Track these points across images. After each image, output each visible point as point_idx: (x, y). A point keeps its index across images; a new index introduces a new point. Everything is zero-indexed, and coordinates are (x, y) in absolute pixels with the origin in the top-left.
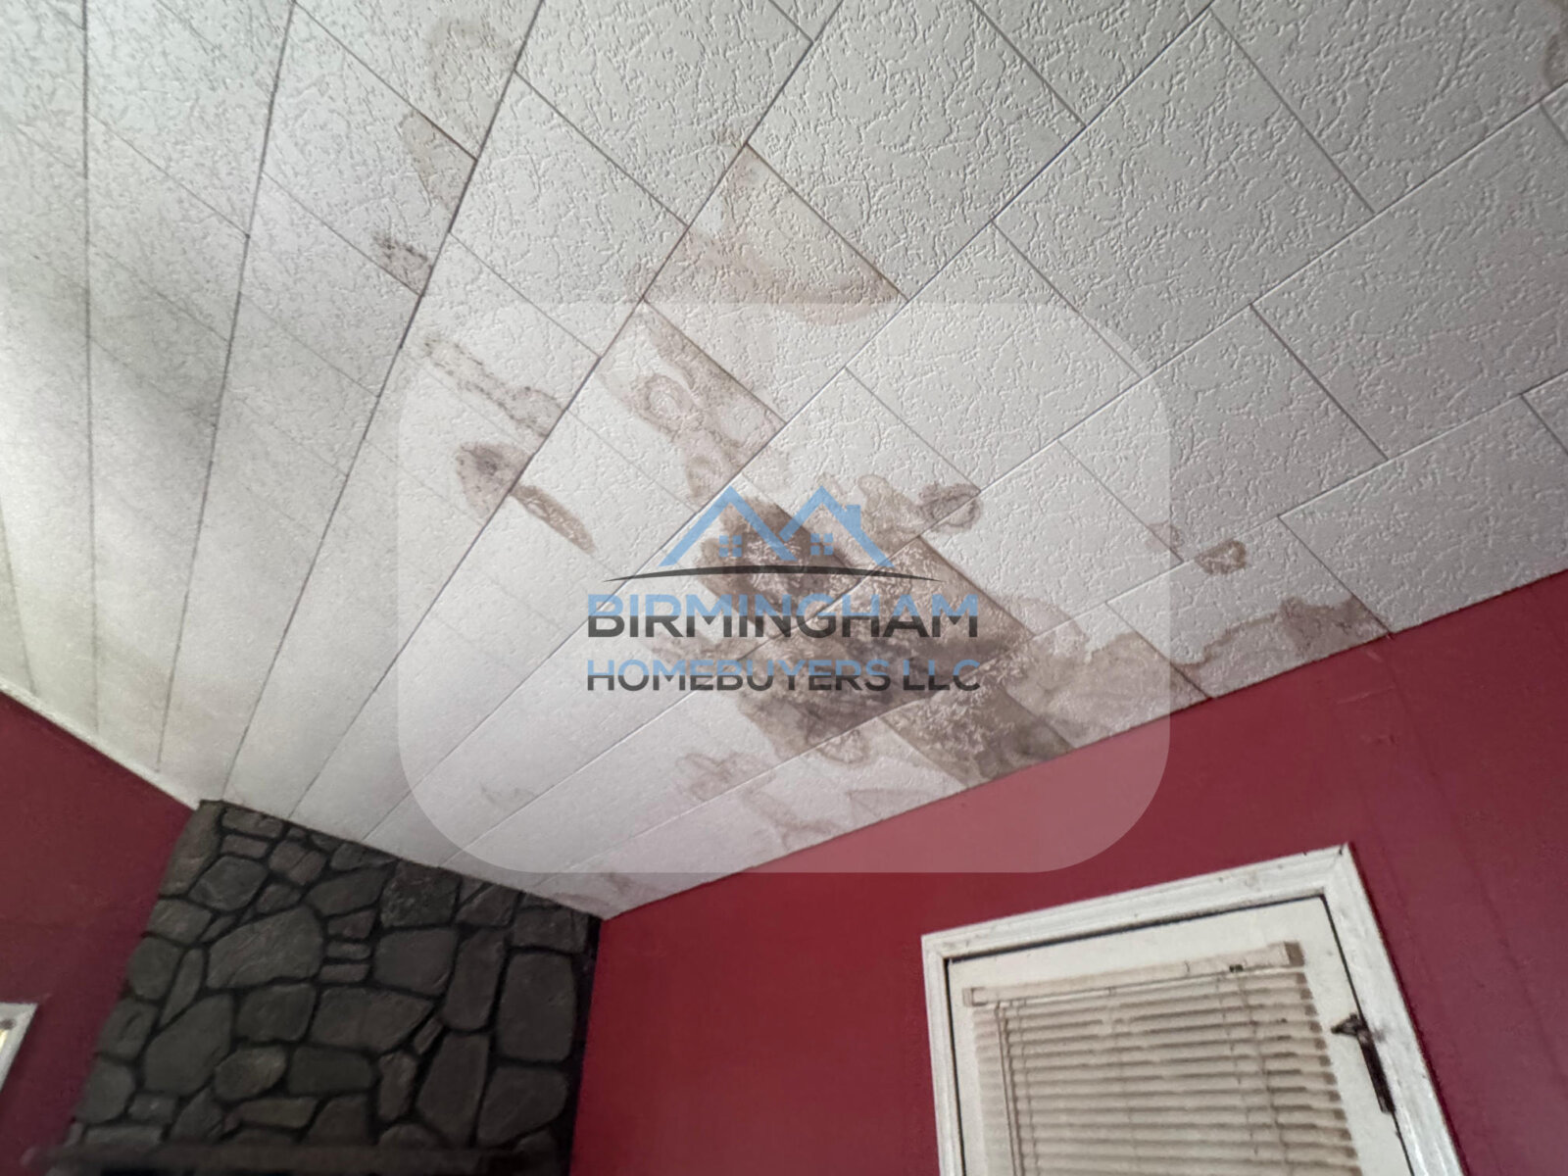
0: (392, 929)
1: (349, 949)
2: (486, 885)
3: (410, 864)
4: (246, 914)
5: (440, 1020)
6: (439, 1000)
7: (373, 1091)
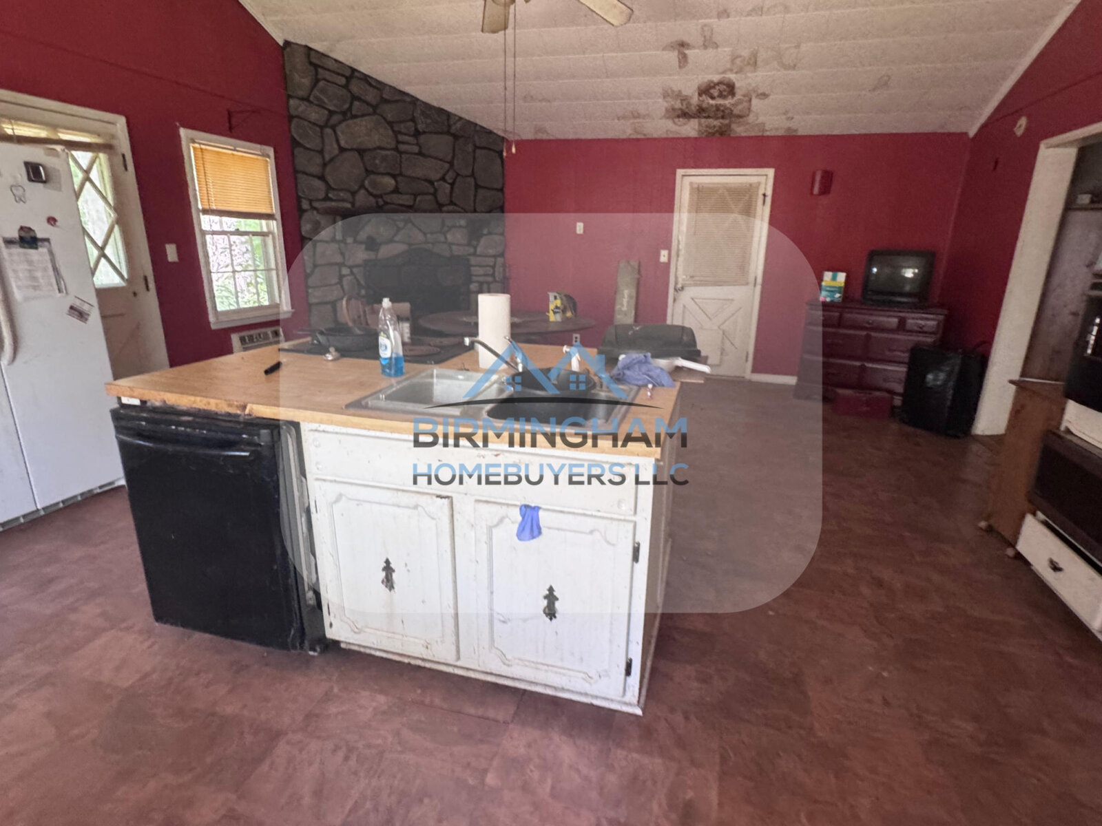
0: (424, 132)
1: (407, 138)
2: (461, 118)
4: (347, 115)
5: (455, 171)
6: (451, 164)
7: (435, 194)
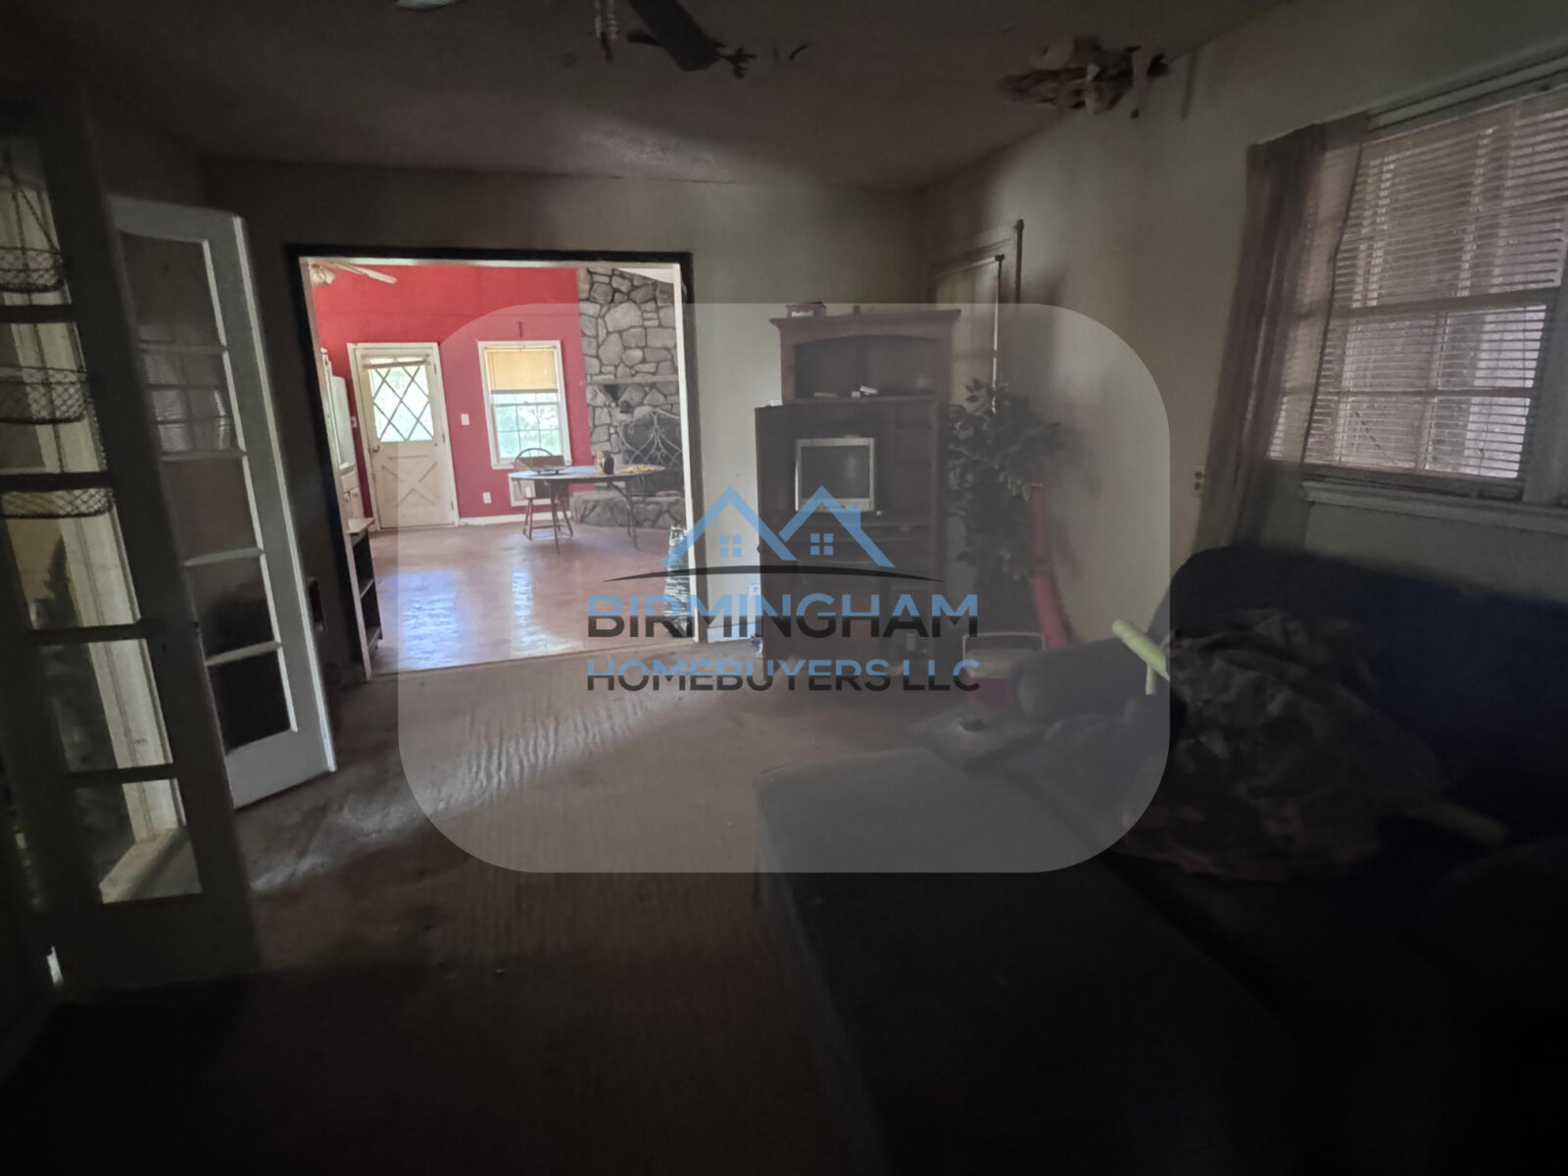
3: (662, 283)
